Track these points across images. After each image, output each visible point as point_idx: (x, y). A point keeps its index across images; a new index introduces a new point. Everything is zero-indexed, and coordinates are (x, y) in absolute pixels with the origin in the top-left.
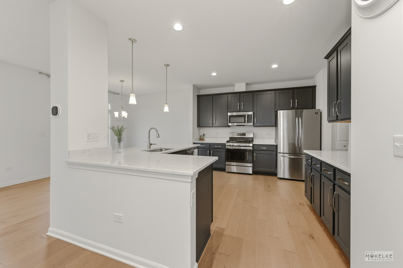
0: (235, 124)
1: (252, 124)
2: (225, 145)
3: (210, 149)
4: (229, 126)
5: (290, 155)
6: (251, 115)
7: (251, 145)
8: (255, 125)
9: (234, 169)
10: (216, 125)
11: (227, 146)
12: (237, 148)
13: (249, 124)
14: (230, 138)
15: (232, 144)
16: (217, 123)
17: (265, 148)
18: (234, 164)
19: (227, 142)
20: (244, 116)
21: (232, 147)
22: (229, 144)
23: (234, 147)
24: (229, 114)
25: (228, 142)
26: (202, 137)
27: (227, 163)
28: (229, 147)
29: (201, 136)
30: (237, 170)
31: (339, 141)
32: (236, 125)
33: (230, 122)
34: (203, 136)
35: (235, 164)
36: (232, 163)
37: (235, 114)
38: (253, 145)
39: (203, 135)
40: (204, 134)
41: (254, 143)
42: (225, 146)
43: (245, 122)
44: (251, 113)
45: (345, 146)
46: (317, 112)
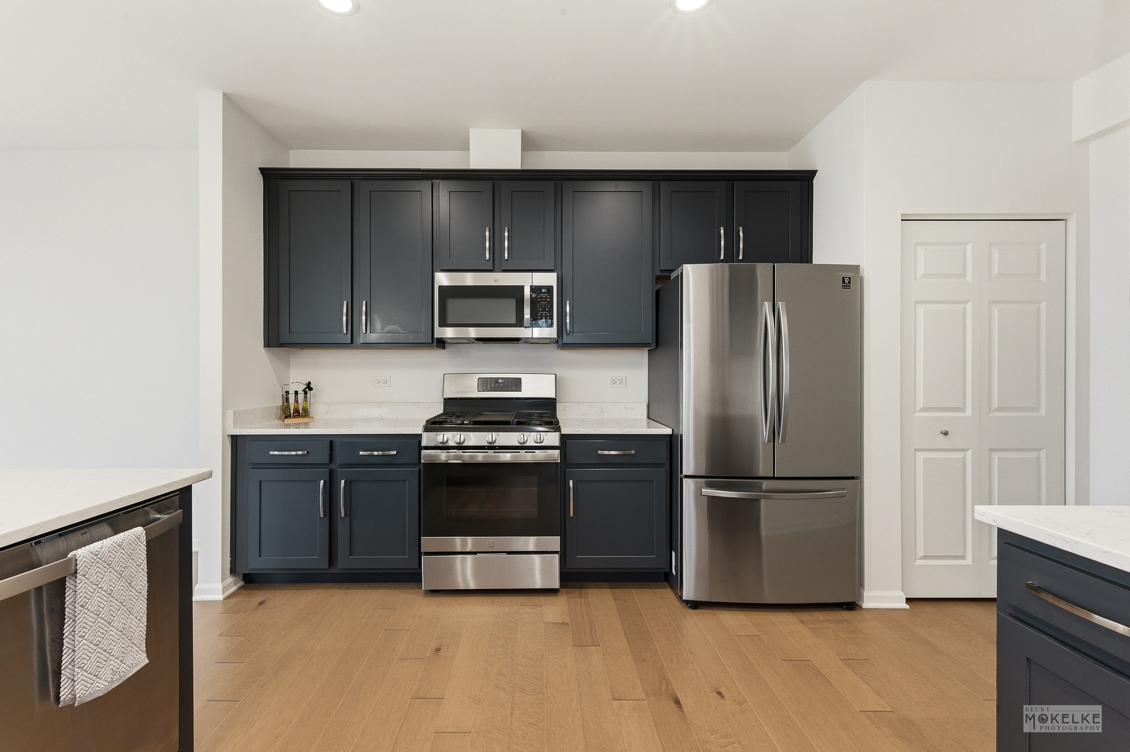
0: (473, 332)
1: (551, 332)
2: (420, 442)
3: (332, 466)
4: (442, 343)
5: (710, 486)
6: (550, 289)
7: (552, 439)
8: (566, 339)
9: (465, 572)
10: (373, 337)
11: (427, 448)
12: (480, 457)
13: (537, 333)
14: (448, 402)
15: (452, 438)
16: (378, 325)
17: (613, 453)
18: (464, 544)
19: (427, 429)
20: (515, 293)
21: (453, 453)
22: (441, 437)
23: (467, 456)
24: (443, 279)
25: (434, 425)
26: (296, 401)
27: (428, 543)
28: (443, 456)
29: (292, 392)
30: (477, 574)
31: (924, 409)
32: (479, 340)
33: (443, 323)
34: (301, 396)
35: (470, 542)
36: (458, 542)
37: (469, 279)
38: (564, 438)
39: (300, 388)
40: (309, 387)
41: (564, 432)
42: (420, 448)
43: (519, 323)
44: (549, 279)
45: (946, 434)
46: (847, 281)
